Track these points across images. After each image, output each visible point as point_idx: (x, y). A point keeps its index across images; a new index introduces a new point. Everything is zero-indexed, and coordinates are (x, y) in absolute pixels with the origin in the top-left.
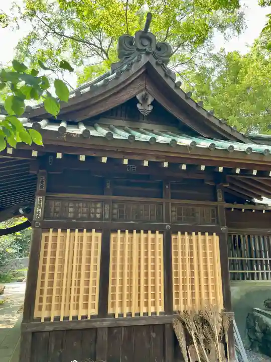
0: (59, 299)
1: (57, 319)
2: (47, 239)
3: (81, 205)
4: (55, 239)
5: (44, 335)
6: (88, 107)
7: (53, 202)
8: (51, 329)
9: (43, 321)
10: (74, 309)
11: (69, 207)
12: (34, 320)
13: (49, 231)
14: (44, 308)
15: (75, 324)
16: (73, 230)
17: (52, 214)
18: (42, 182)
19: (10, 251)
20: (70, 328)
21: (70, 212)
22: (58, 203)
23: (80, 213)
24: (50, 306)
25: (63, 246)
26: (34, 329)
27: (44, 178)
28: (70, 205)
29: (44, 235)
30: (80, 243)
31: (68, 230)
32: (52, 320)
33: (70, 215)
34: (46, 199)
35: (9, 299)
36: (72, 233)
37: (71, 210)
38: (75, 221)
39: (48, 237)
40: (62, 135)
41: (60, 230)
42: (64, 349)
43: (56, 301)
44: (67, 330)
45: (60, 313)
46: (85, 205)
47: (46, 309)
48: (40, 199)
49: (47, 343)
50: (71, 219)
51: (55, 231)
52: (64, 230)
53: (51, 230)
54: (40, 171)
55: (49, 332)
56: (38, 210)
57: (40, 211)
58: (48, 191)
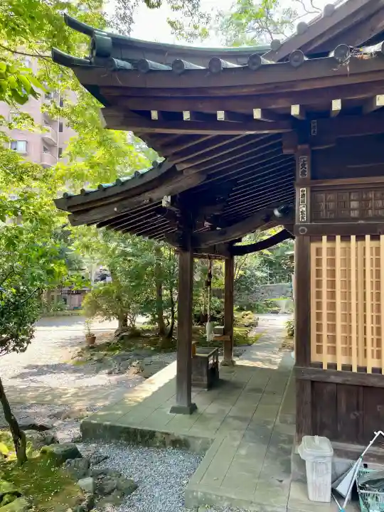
0: (347, 340)
1: (347, 368)
2: (318, 251)
3: (371, 195)
4: (332, 251)
5: (329, 388)
6: (371, 16)
7: (323, 196)
8: (339, 380)
9: (325, 367)
10: (373, 357)
11: (350, 200)
12: (311, 365)
13: (321, 240)
14: (325, 349)
15: (376, 380)
16: (360, 238)
17: (323, 214)
18: (303, 165)
19: (259, 274)
20: (370, 385)
21: (354, 209)
22: (331, 196)
23: (371, 209)
24: (334, 348)
25: (346, 262)
26: (313, 377)
27: (306, 158)
28: (352, 198)
29: (314, 246)
30: (374, 257)
31: (353, 238)
32: (339, 368)
33: (354, 214)
34: (312, 191)
35: (266, 333)
36: (359, 243)
37: (354, 204)
38: (362, 222)
39: (321, 248)
40: (342, 62)
41: (338, 238)
42: (361, 412)
43: (342, 344)
44: (364, 386)
45: (350, 360)
46: (379, 195)
47: (328, 353)
48: (302, 191)
49: (335, 399)
50: (355, 219)
51: (331, 239)
52: (346, 238)
53: (325, 238)
54: (299, 147)
55: (337, 384)
56: (302, 208)
57: (304, 209)
58: (314, 177)
